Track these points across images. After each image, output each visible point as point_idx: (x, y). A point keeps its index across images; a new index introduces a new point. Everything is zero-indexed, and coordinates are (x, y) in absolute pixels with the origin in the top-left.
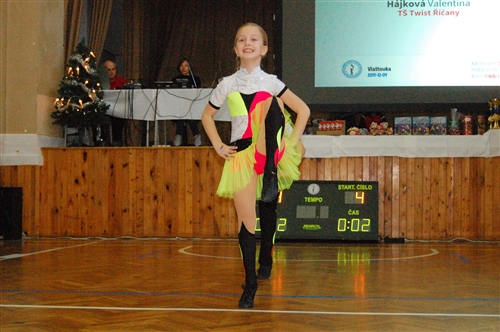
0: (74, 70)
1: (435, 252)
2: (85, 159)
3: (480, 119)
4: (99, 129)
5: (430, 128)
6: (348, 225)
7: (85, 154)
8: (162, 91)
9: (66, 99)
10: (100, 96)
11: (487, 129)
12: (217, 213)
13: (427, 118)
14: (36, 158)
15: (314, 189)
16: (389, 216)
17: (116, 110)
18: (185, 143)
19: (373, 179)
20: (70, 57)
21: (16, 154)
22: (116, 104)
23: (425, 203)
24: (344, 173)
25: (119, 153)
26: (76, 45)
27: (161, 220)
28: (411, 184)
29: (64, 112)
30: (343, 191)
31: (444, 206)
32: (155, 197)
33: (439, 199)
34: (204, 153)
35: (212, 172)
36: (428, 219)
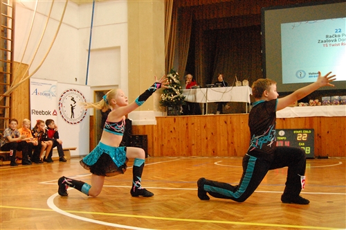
0: (169, 81)
1: (341, 163)
7: (175, 119)
8: (209, 89)
9: (166, 94)
10: (181, 92)
12: (236, 146)
13: (338, 97)
14: (153, 122)
15: (282, 133)
17: (189, 98)
19: (311, 127)
20: (168, 76)
21: (145, 120)
25: (190, 118)
27: (210, 149)
29: (165, 100)
30: (296, 134)
32: (207, 138)
34: (229, 117)
35: (232, 127)
36: (340, 147)
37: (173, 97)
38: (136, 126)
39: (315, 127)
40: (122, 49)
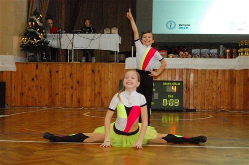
0: (32, 24)
1: (211, 116)
2: (37, 68)
3: (234, 50)
4: (44, 53)
5: (209, 55)
6: (168, 102)
7: (37, 66)
8: (76, 35)
9: (28, 38)
10: (45, 37)
11: (237, 56)
12: (103, 96)
13: (208, 50)
14: (12, 68)
16: (188, 98)
17: (53, 44)
18: (87, 61)
19: (181, 80)
21: (3, 65)
22: (53, 41)
23: (206, 92)
24: (166, 77)
25: (54, 65)
26: (33, 11)
27: (75, 99)
28: (199, 83)
29: (27, 45)
30: (166, 86)
31: (215, 93)
32: (72, 88)
33: (213, 90)
34: (97, 66)
36: (208, 100)
37: (36, 42)
39: (184, 80)
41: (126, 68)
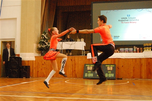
0: (43, 38)
1: (128, 82)
3: (141, 49)
6: (108, 75)
9: (41, 44)
10: (49, 44)
11: (143, 51)
12: (76, 72)
13: (128, 48)
14: (34, 59)
20: (42, 35)
21: (29, 58)
29: (40, 48)
30: (107, 67)
31: (132, 70)
34: (73, 57)
35: (75, 62)
36: (128, 74)
37: (45, 46)
38: (24, 61)
39: (116, 63)
40: (17, 19)
41: (87, 58)
